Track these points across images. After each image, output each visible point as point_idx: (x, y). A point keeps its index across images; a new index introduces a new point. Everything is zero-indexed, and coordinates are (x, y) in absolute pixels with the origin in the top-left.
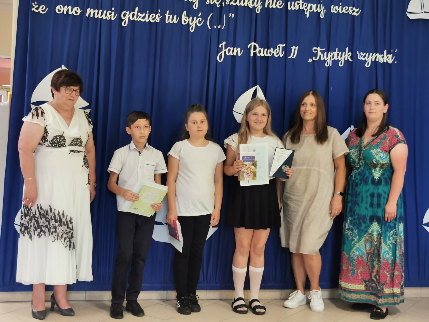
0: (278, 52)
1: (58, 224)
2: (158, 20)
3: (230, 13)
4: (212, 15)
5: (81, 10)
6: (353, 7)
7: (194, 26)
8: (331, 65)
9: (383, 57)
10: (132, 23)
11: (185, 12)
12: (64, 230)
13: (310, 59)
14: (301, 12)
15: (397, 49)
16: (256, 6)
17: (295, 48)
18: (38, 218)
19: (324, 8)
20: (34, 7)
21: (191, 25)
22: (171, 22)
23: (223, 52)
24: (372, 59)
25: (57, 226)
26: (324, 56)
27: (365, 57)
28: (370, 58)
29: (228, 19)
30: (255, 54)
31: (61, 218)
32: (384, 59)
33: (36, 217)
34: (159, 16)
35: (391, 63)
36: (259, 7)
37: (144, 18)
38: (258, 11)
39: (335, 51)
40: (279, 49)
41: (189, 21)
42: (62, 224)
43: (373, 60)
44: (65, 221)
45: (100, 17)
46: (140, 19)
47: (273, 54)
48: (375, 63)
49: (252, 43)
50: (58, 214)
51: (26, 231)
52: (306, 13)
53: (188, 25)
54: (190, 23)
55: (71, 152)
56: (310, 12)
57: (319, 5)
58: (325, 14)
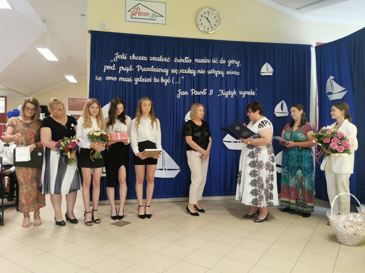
0: (204, 92)
2: (150, 81)
3: (182, 77)
4: (174, 78)
5: (117, 78)
6: (236, 71)
8: (228, 97)
9: (250, 93)
10: (139, 83)
11: (162, 77)
13: (218, 95)
14: (213, 75)
15: (257, 89)
16: (193, 73)
17: (211, 90)
19: (224, 72)
20: (96, 78)
22: (156, 82)
23: (180, 94)
26: (224, 94)
27: (242, 93)
29: (181, 79)
30: (194, 94)
34: (151, 79)
35: (254, 95)
36: (195, 73)
37: (144, 80)
38: (194, 75)
39: (229, 91)
43: (246, 94)
45: (125, 81)
47: (202, 93)
49: (192, 89)
52: (216, 75)
53: (164, 83)
54: (165, 82)
56: (217, 74)
57: (221, 71)
58: (224, 75)
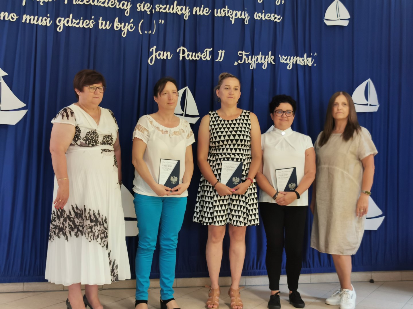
0: (205, 55)
1: (93, 224)
2: (91, 25)
3: (159, 19)
4: (143, 22)
5: (17, 16)
6: (275, 14)
7: (126, 31)
8: (255, 68)
9: (303, 60)
10: (67, 29)
11: (117, 19)
12: (101, 229)
13: (235, 62)
14: (226, 19)
15: (317, 53)
16: (184, 13)
17: (222, 52)
18: (74, 219)
19: (249, 15)
21: (123, 31)
22: (104, 28)
23: (154, 56)
24: (293, 62)
25: (93, 226)
26: (248, 60)
27: (286, 60)
28: (292, 61)
29: (158, 25)
30: (184, 57)
31: (97, 218)
32: (304, 62)
33: (71, 218)
34: (92, 22)
35: (311, 65)
36: (187, 14)
37: (78, 24)
38: (186, 17)
39: (259, 55)
40: (206, 53)
41: (121, 27)
42: (98, 224)
44: (101, 220)
45: (36, 23)
46: (75, 25)
47: (201, 57)
48: (296, 65)
49: (181, 47)
50: (94, 214)
51: (61, 233)
52: (231, 19)
53: (120, 31)
54: (123, 29)
55: (103, 151)
56: (235, 19)
57: (243, 13)
58: (249, 20)
